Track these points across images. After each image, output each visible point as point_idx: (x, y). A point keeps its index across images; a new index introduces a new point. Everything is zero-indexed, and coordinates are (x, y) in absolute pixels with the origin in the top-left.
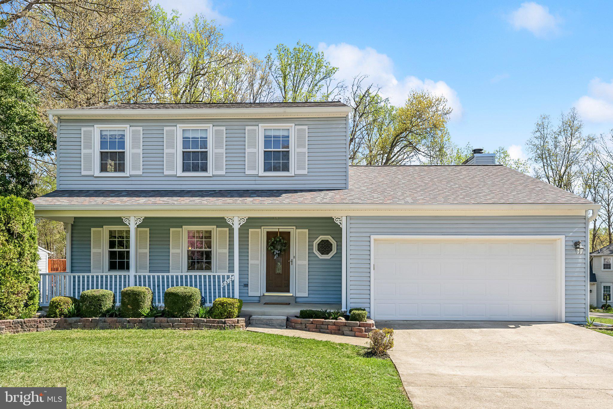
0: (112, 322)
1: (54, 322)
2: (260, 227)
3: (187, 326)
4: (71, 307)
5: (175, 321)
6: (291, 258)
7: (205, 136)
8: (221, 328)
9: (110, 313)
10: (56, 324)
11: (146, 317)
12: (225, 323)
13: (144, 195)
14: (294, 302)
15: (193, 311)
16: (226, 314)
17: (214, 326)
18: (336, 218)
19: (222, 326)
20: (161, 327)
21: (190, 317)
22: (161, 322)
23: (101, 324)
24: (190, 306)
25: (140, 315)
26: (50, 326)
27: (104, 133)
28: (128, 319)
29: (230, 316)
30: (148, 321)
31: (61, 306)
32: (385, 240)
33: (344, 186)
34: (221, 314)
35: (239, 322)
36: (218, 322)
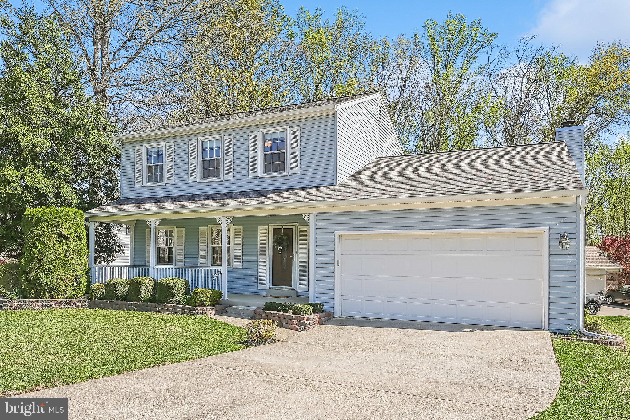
0: (121, 304)
1: (88, 303)
2: (267, 225)
3: (168, 311)
4: (103, 292)
5: (161, 306)
6: (294, 253)
7: (219, 145)
8: (191, 314)
9: (124, 298)
10: (88, 304)
11: (144, 301)
12: (194, 310)
13: (170, 200)
14: (295, 296)
15: (175, 299)
16: (198, 302)
17: (187, 312)
18: (305, 215)
19: (192, 312)
20: (151, 311)
21: (173, 303)
22: (152, 306)
23: (114, 306)
24: (173, 294)
25: (140, 300)
26: (84, 306)
27: (150, 150)
28: (131, 303)
29: (202, 304)
30: (143, 305)
31: (95, 290)
32: (351, 236)
33: (332, 182)
34: (195, 302)
35: (208, 310)
36: (190, 309)
